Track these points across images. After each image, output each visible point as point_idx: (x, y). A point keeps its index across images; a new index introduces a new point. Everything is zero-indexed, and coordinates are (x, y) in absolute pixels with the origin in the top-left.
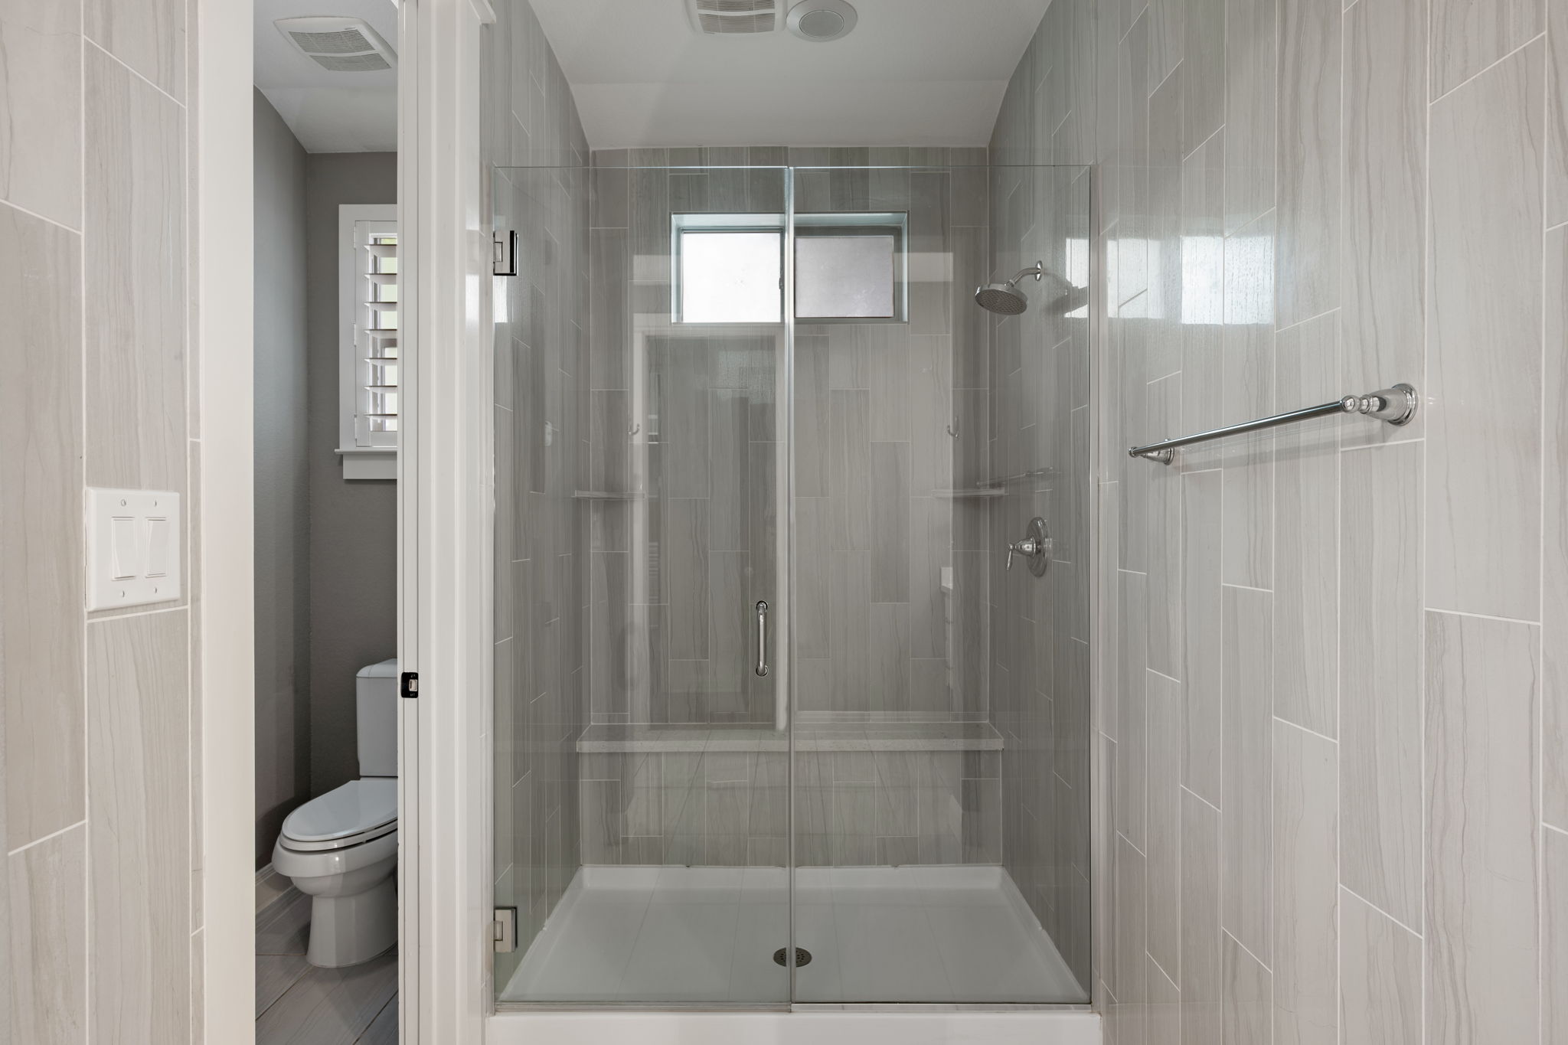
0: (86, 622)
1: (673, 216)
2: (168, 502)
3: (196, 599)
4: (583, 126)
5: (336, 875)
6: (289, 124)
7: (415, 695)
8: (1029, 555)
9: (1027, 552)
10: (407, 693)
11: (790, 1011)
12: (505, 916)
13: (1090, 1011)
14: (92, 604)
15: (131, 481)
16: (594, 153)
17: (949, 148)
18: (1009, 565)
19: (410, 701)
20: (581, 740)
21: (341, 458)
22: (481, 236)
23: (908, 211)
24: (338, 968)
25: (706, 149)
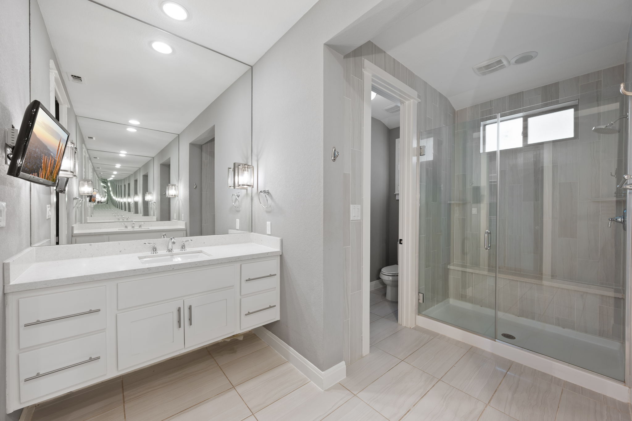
0: (351, 221)
1: (481, 123)
2: (359, 206)
3: (363, 220)
4: (453, 106)
5: (390, 281)
6: (386, 125)
7: (402, 244)
8: (621, 222)
9: (620, 221)
10: (401, 243)
11: (495, 341)
12: (421, 295)
13: (624, 385)
14: (351, 219)
15: (355, 204)
16: (457, 111)
17: (602, 70)
18: (609, 226)
19: (401, 245)
20: (450, 265)
21: (395, 195)
22: (417, 148)
23: (579, 99)
24: (391, 301)
25: (493, 100)
